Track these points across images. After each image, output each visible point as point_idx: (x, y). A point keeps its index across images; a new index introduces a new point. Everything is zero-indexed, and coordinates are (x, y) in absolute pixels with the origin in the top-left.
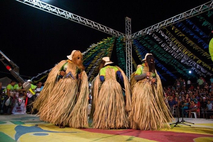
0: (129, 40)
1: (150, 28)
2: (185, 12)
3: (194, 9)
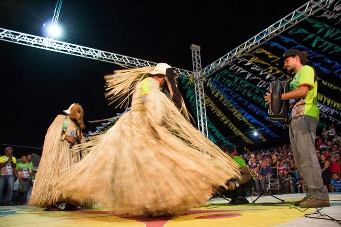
0: (198, 79)
1: (226, 57)
2: (272, 26)
3: (284, 18)
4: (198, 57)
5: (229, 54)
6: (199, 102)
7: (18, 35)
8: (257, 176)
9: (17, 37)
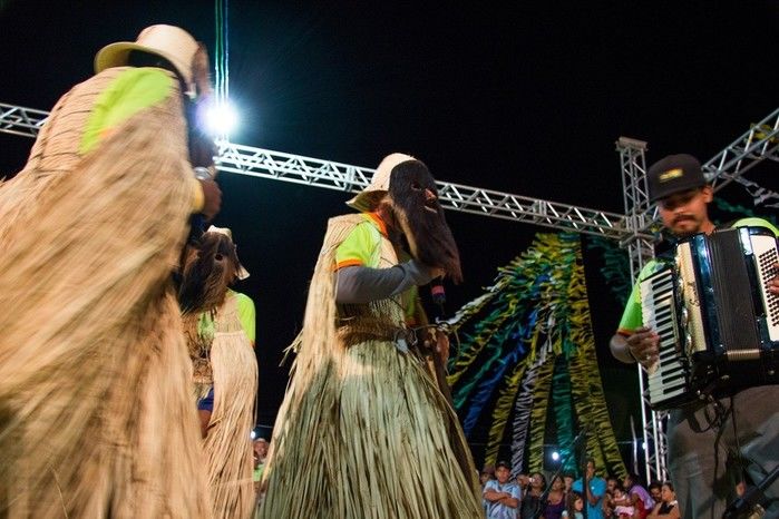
0: (641, 238)
4: (639, 174)
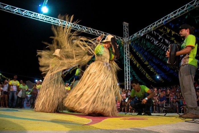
0: (126, 42)
1: (143, 30)
2: (172, 13)
3: (180, 9)
4: (127, 30)
5: (145, 28)
6: (126, 56)
7: (24, 11)
8: (157, 101)
9: (24, 12)
